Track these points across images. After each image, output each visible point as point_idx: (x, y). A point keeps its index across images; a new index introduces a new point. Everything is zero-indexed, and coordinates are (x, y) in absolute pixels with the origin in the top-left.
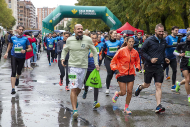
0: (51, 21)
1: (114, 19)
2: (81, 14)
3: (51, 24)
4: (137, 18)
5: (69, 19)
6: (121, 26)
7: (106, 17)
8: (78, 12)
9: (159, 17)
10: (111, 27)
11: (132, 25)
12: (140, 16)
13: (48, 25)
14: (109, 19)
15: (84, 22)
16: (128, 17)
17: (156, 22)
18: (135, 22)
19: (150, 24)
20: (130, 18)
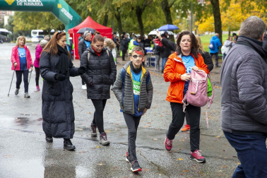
1: (70, 12)
2: (21, 4)
4: (103, 10)
6: (81, 21)
7: (58, 9)
8: (15, 3)
9: (133, 9)
10: (66, 24)
11: (96, 21)
12: (106, 8)
14: (63, 13)
15: (30, 18)
16: (90, 10)
17: (131, 16)
18: (100, 16)
19: (122, 19)
20: (93, 10)
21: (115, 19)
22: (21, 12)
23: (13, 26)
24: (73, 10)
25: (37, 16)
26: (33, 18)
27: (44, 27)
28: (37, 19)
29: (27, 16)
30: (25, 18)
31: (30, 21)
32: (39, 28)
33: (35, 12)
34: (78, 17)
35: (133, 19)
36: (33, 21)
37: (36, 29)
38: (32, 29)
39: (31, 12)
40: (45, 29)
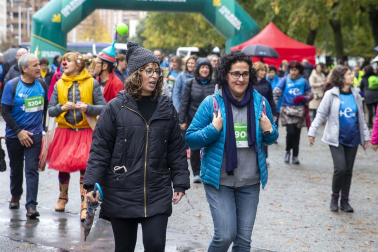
0: (56, 19)
1: (237, 15)
3: (58, 26)
4: (301, 11)
5: (143, 14)
7: (214, 9)
9: (363, 9)
10: (228, 36)
11: (285, 33)
12: (308, 8)
13: (50, 28)
14: (223, 16)
15: (171, 23)
16: (277, 10)
17: (361, 25)
18: (294, 23)
19: (344, 30)
20: (281, 11)
21: (330, 30)
22: (154, 14)
23: (144, 39)
24: (241, 9)
25: (183, 22)
26: (176, 24)
27: (200, 42)
28: (186, 28)
29: (165, 21)
30: (161, 25)
31: (171, 29)
33: (181, 13)
34: (252, 23)
35: (366, 30)
36: (177, 29)
37: (184, 45)
38: (178, 45)
39: (172, 14)
40: (202, 45)
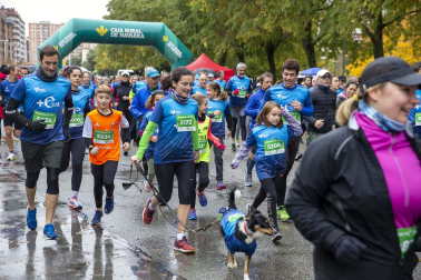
1: (179, 48)
2: (115, 35)
4: (223, 46)
5: (93, 46)
6: (193, 60)
7: (164, 43)
8: (109, 33)
9: (262, 45)
11: (212, 60)
12: (227, 43)
14: (169, 48)
15: (120, 53)
16: (205, 45)
17: (258, 55)
18: (218, 54)
20: (209, 45)
22: (108, 46)
23: (95, 63)
24: (181, 44)
25: (128, 52)
26: (123, 53)
27: (136, 66)
28: (128, 55)
29: (116, 51)
30: (112, 54)
31: (120, 57)
32: (129, 68)
33: (127, 46)
35: (261, 59)
36: (123, 57)
37: (124, 68)
38: (119, 68)
39: (121, 46)
40: (137, 68)
